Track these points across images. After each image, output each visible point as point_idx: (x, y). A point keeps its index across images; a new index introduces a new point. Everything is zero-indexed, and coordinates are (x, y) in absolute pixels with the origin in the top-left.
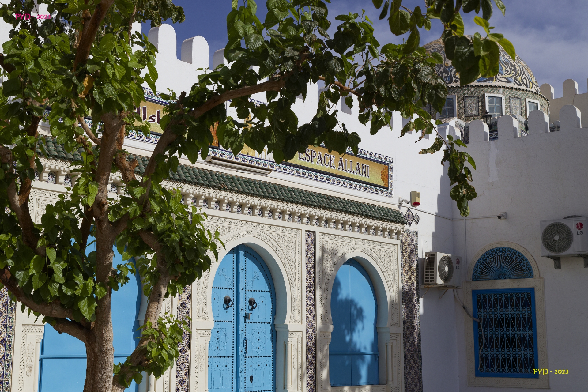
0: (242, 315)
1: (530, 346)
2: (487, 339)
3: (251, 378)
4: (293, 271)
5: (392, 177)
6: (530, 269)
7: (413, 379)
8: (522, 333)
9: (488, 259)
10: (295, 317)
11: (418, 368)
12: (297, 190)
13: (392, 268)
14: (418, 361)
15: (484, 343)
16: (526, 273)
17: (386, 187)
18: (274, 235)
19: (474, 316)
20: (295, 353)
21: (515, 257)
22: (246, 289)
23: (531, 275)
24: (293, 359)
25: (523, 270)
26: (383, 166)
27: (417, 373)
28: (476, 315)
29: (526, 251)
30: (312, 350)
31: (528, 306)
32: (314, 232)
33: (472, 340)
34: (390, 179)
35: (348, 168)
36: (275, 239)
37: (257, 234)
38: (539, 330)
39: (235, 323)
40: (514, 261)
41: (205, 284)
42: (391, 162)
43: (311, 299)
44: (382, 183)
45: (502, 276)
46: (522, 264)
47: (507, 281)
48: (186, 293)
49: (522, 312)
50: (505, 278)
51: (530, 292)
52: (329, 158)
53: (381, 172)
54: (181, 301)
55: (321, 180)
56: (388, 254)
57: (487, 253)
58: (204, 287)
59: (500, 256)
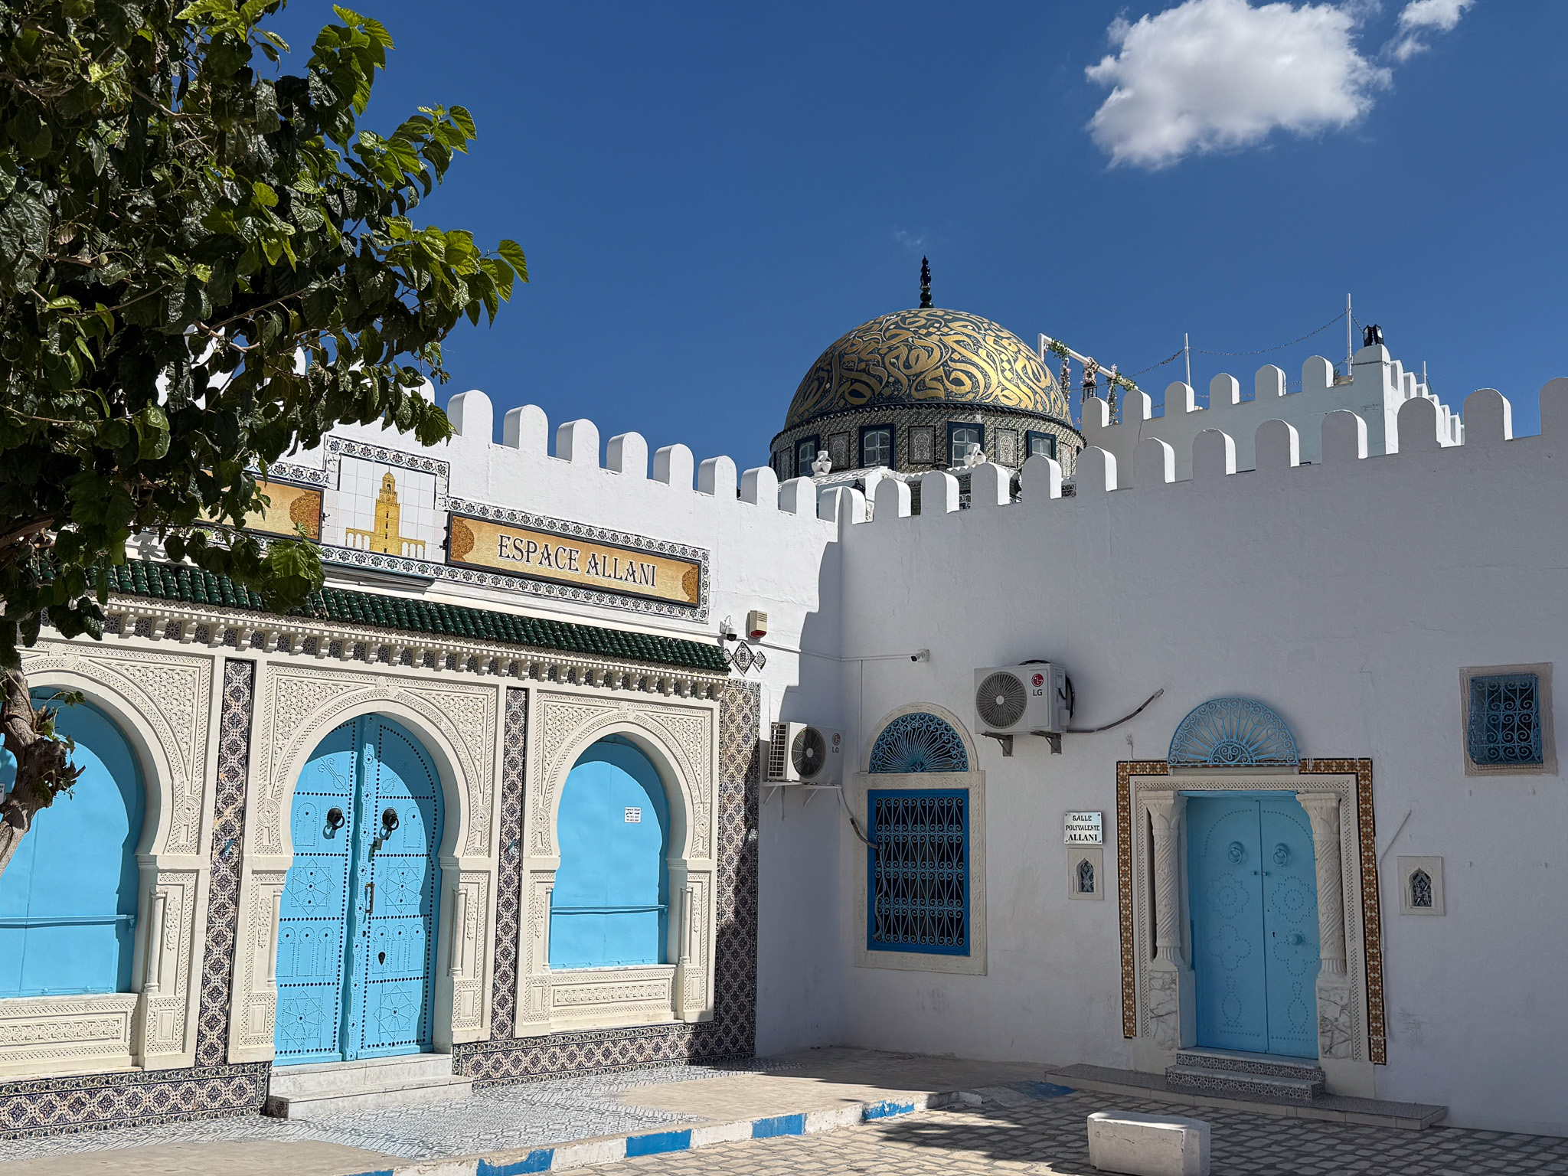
0: (366, 842)
1: (959, 897)
2: (888, 881)
3: (382, 956)
4: (477, 763)
5: (706, 585)
6: (963, 755)
7: (735, 954)
8: (946, 871)
9: (895, 734)
10: (477, 845)
11: (748, 933)
12: (492, 614)
13: (699, 751)
14: (749, 920)
15: (884, 890)
16: (955, 761)
17: (693, 605)
18: (437, 697)
19: (870, 840)
20: (472, 909)
21: (939, 732)
22: (379, 795)
23: (964, 767)
24: (467, 921)
25: (951, 756)
26: (688, 567)
27: (746, 943)
28: (872, 839)
29: (957, 721)
30: (511, 904)
31: (958, 822)
32: (526, 690)
33: (864, 883)
34: (702, 588)
35: (610, 571)
36: (438, 704)
37: (399, 695)
38: (974, 868)
39: (350, 857)
40: (936, 739)
41: (276, 789)
42: (706, 557)
43: (515, 811)
44: (684, 598)
45: (917, 766)
46: (950, 745)
47: (926, 775)
48: (234, 806)
49: (949, 833)
50: (922, 771)
51: (961, 797)
52: (566, 554)
53: (684, 576)
54: (222, 820)
55: (547, 594)
56: (692, 726)
57: (895, 724)
58: (274, 793)
59: (914, 730)
